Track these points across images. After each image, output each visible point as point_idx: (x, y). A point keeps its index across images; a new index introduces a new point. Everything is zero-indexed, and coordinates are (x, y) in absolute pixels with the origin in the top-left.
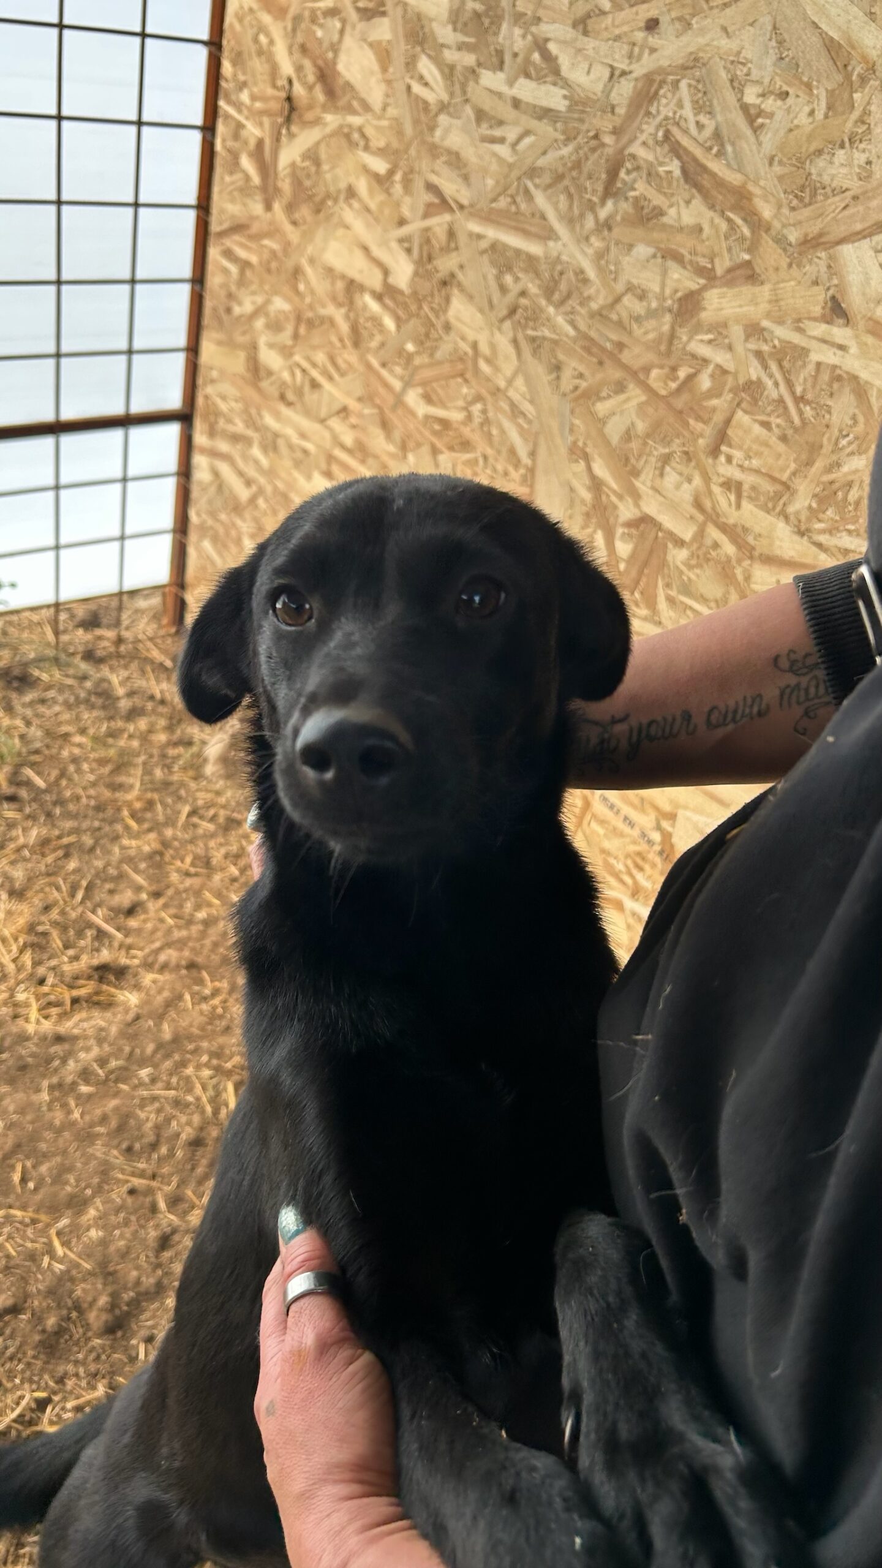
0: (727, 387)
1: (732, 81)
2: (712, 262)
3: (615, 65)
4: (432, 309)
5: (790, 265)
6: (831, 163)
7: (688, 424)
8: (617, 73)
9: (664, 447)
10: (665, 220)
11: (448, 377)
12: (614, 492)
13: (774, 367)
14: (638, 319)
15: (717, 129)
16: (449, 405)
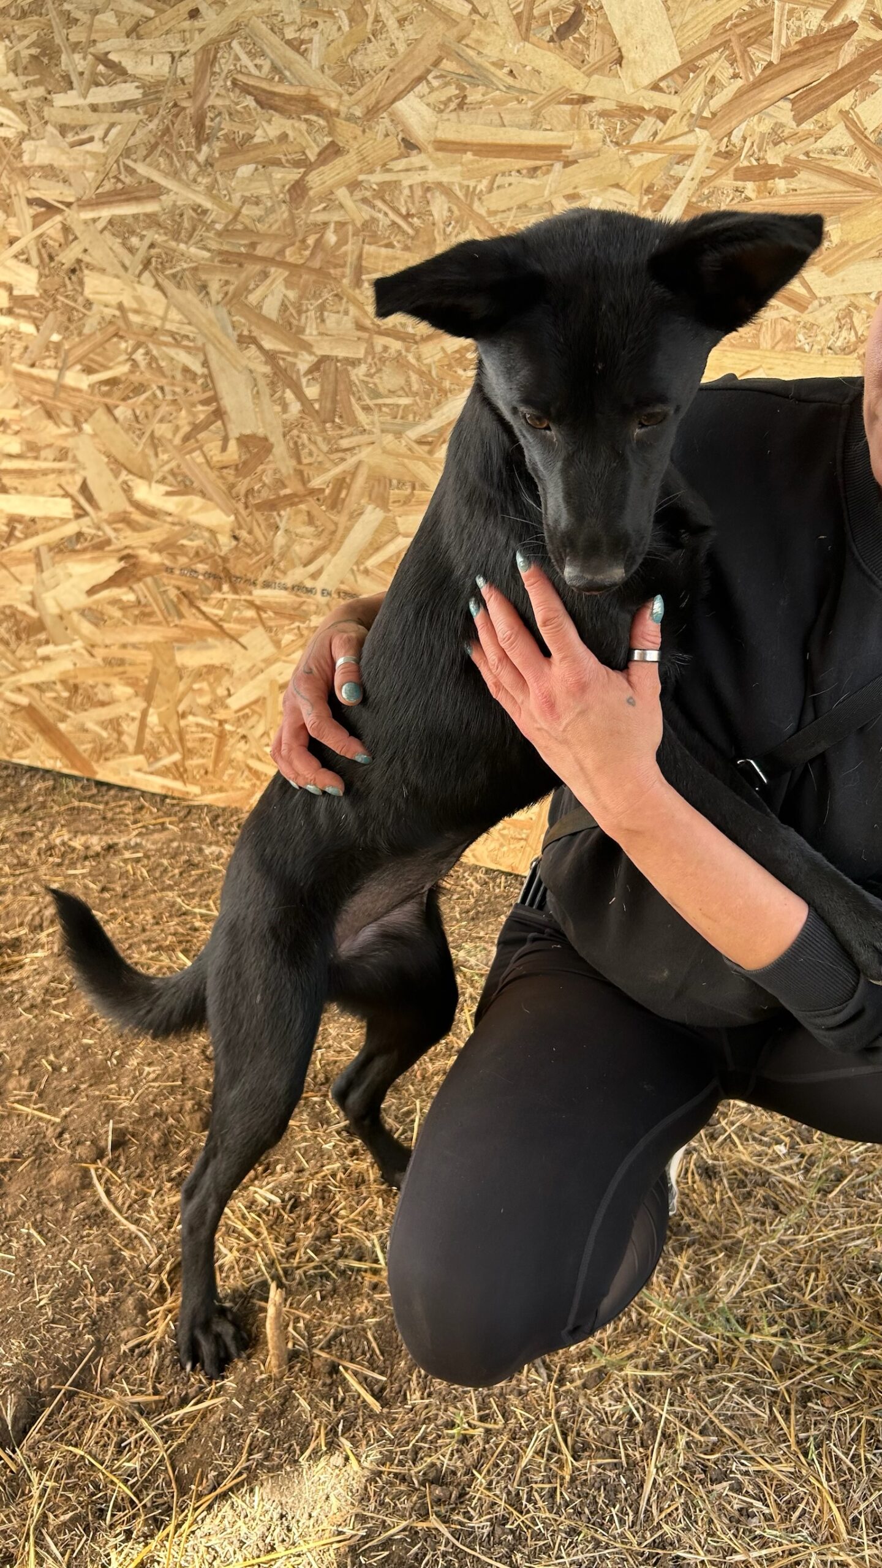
0: (350, 233)
1: (272, 29)
2: (304, 153)
3: (173, 50)
4: (67, 297)
5: (364, 131)
6: (366, 55)
7: (330, 274)
8: (177, 55)
9: (317, 300)
10: (256, 140)
11: (102, 344)
12: (288, 353)
13: (379, 204)
14: (260, 220)
15: (272, 63)
16: (111, 364)
